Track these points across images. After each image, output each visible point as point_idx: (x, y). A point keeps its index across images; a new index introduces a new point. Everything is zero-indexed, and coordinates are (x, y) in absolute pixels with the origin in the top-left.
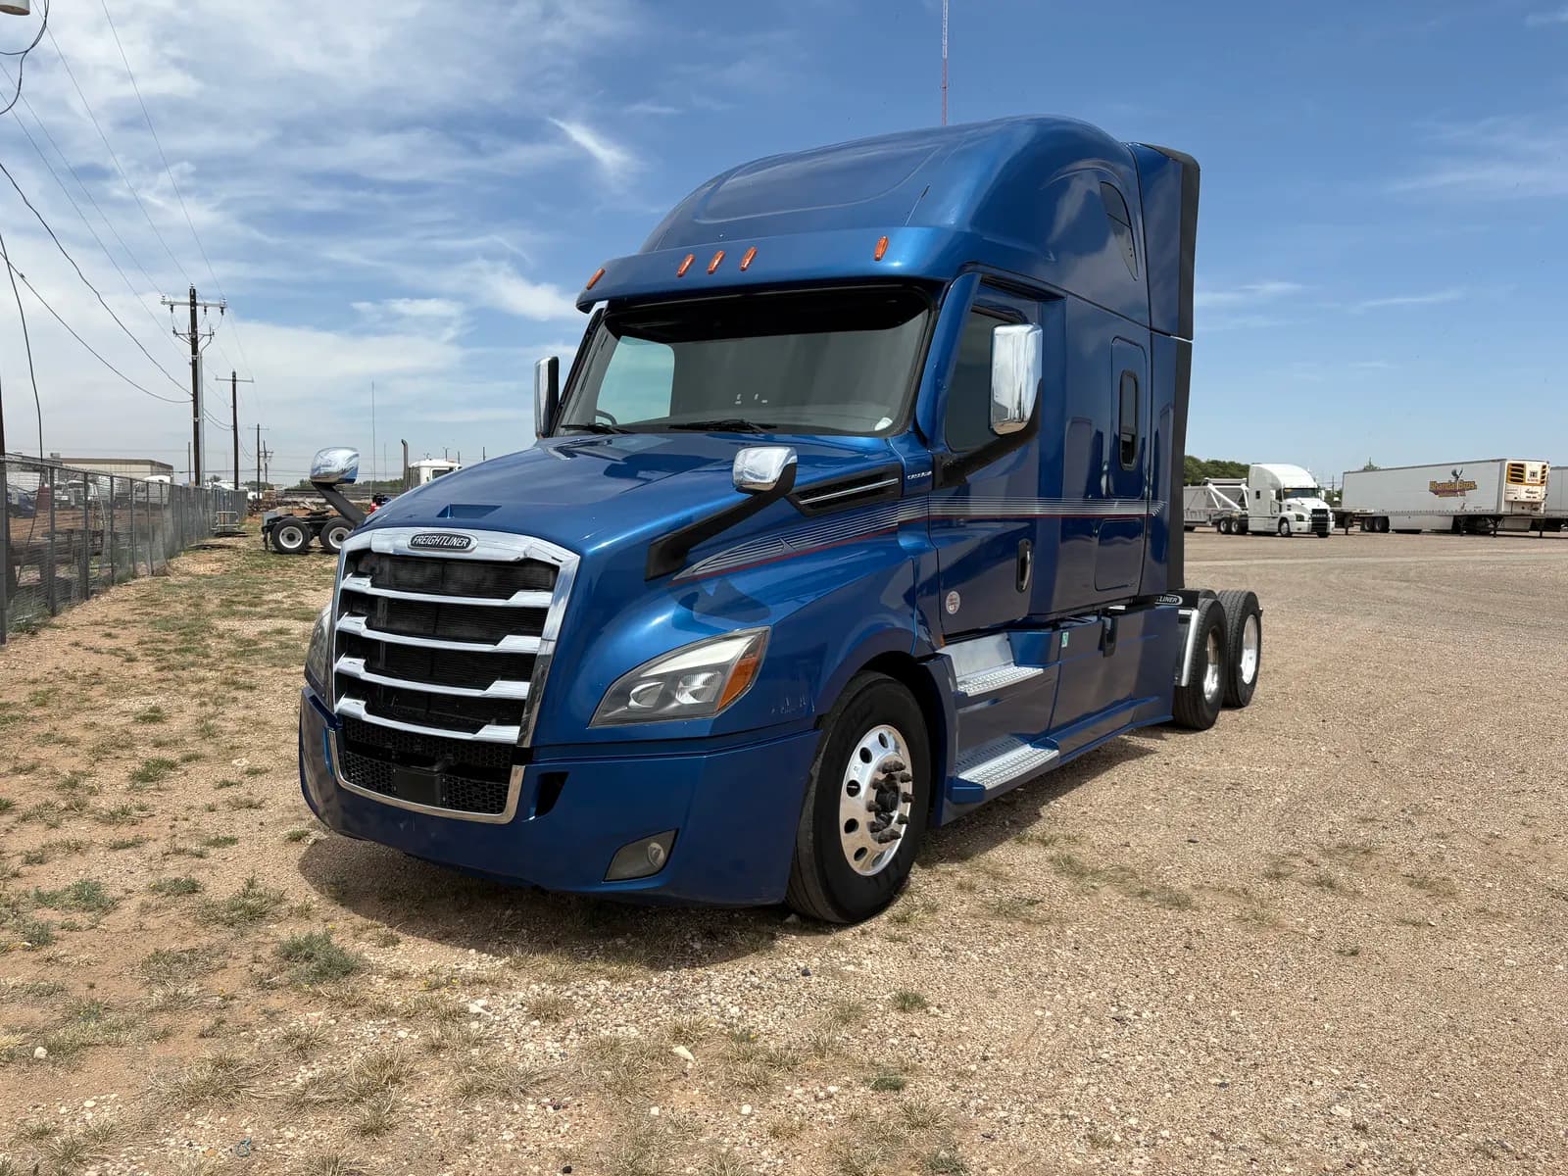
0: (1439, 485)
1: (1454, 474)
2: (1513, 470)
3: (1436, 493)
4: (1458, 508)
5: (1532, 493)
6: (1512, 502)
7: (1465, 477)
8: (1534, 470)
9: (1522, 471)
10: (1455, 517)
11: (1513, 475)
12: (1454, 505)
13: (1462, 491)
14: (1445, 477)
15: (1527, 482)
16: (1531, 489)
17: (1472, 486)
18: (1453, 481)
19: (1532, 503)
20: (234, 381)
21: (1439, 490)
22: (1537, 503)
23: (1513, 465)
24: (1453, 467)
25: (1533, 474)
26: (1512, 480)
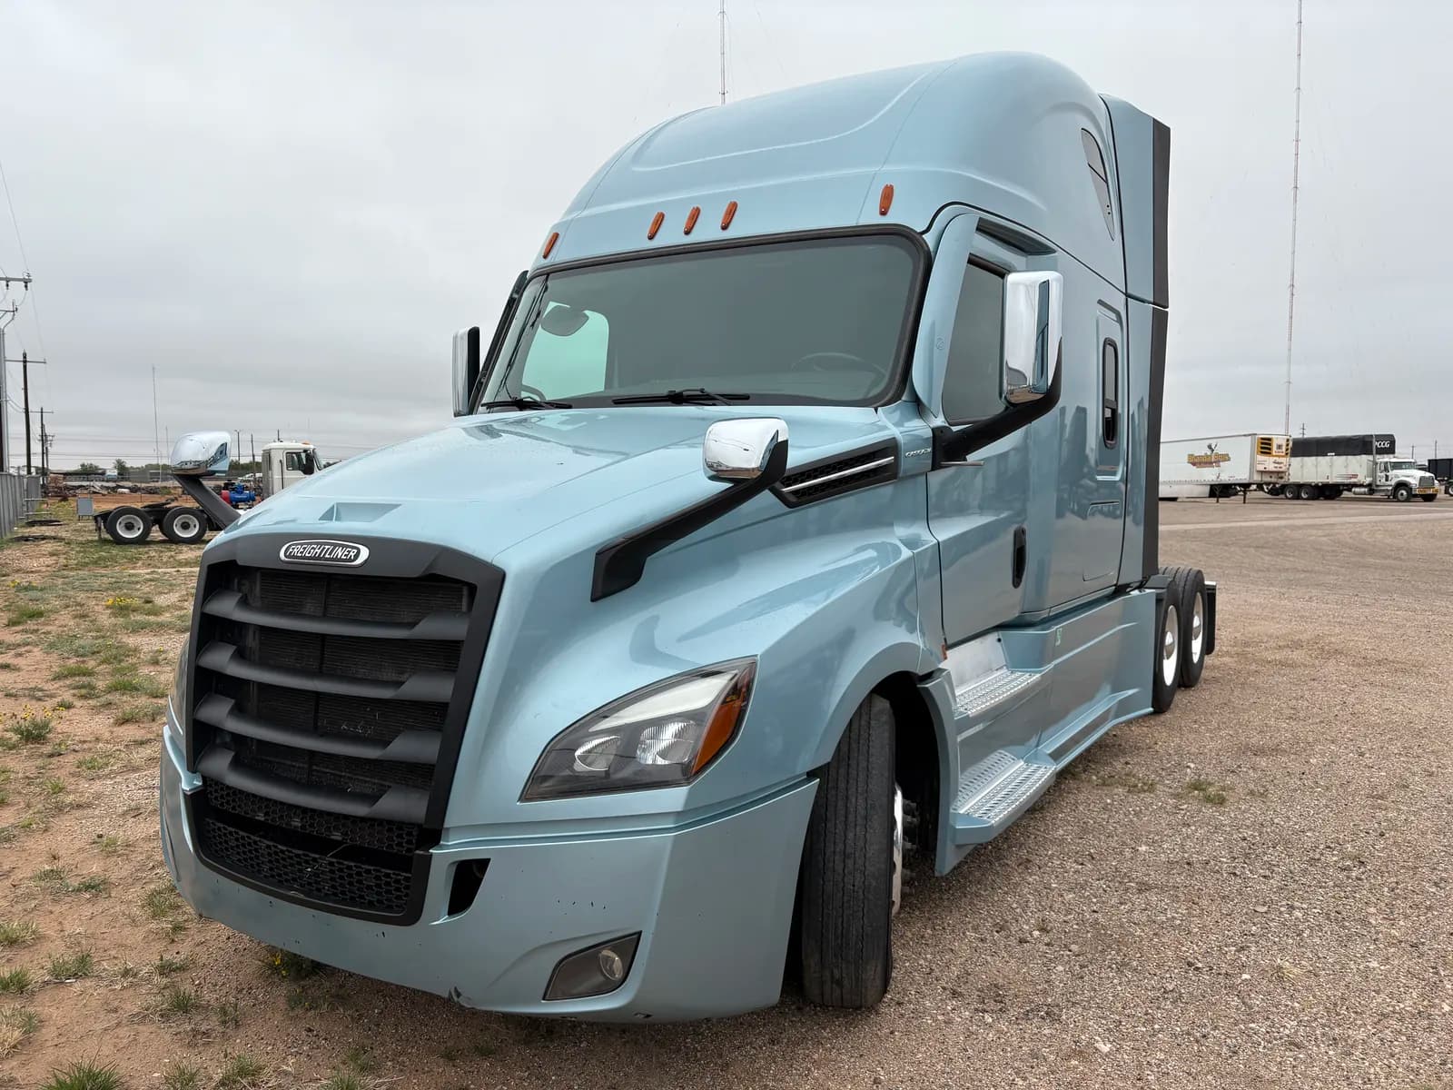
0: (1196, 457)
1: (1210, 447)
2: (1262, 443)
3: (1194, 464)
4: (1214, 478)
5: (1278, 463)
6: (1262, 472)
7: (1220, 450)
8: (1280, 443)
9: (1270, 444)
10: (1212, 486)
11: (1262, 448)
12: (1211, 475)
13: (1217, 462)
14: (1202, 450)
15: (1274, 454)
16: (1278, 459)
17: (1226, 458)
18: (1209, 453)
19: (1278, 472)
20: (25, 362)
21: (1196, 462)
22: (1282, 472)
23: (1262, 439)
24: (1208, 442)
25: (1279, 447)
26: (1262, 452)
